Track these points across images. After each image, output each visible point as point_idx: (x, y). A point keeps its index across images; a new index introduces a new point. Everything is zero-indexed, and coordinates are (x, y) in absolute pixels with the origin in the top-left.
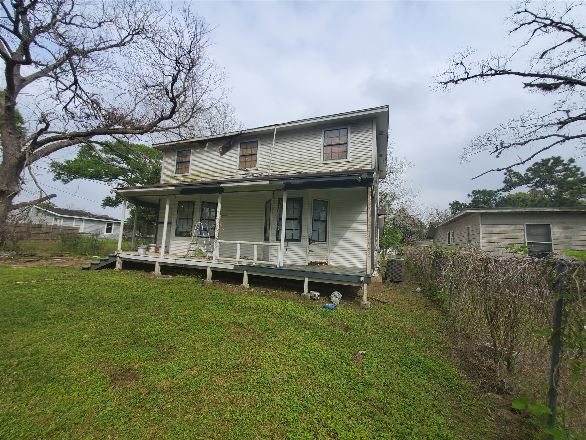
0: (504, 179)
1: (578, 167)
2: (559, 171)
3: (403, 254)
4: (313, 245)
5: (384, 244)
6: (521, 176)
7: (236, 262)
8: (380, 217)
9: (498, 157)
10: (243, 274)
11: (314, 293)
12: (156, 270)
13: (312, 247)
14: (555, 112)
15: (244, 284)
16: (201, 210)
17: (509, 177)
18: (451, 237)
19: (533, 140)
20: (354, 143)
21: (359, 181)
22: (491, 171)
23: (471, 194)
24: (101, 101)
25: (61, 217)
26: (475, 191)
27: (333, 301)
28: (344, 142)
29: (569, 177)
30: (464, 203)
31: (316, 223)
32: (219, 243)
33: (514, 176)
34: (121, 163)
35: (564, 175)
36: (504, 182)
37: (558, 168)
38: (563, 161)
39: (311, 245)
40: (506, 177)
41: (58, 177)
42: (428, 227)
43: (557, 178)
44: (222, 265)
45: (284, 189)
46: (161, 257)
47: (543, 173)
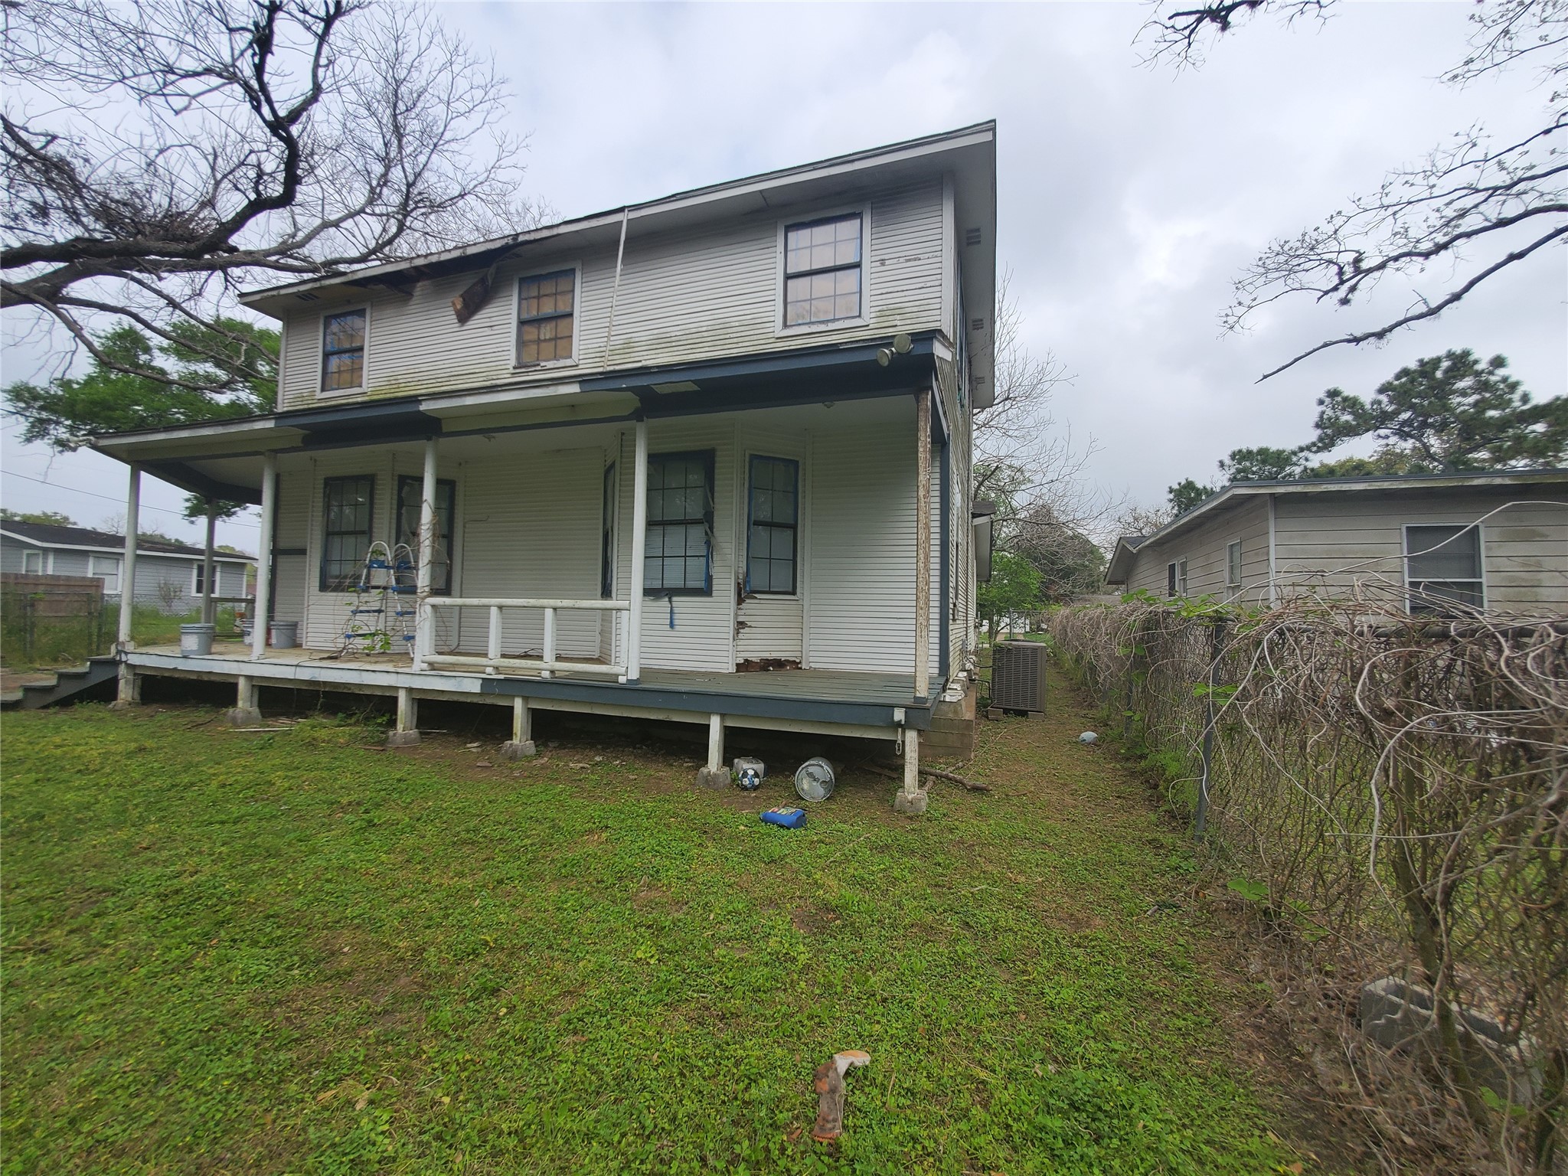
0: (1315, 418)
1: (1512, 379)
2: (1464, 393)
3: (1042, 630)
4: (749, 605)
5: (993, 603)
6: (1362, 406)
7: (489, 670)
8: (978, 521)
9: (1345, 301)
10: (513, 707)
11: (746, 766)
12: (240, 704)
13: (748, 612)
14: (1547, 132)
15: (516, 741)
16: (395, 502)
17: (1329, 412)
18: (1178, 576)
19: (1468, 235)
20: (883, 262)
21: (885, 362)
22: (1326, 345)
23: (1227, 461)
24: (77, 163)
25: (46, 550)
26: (1240, 451)
27: (802, 794)
28: (852, 259)
29: (1489, 409)
30: (1209, 487)
31: (762, 533)
32: (433, 606)
33: (1344, 409)
34: (237, 390)
35: (1476, 404)
36: (1317, 426)
37: (1461, 385)
38: (1476, 362)
39: (744, 605)
40: (1323, 413)
41: (38, 430)
42: (1109, 556)
43: (1458, 411)
44: (443, 680)
45: (638, 415)
46: (254, 658)
47: (1423, 398)
